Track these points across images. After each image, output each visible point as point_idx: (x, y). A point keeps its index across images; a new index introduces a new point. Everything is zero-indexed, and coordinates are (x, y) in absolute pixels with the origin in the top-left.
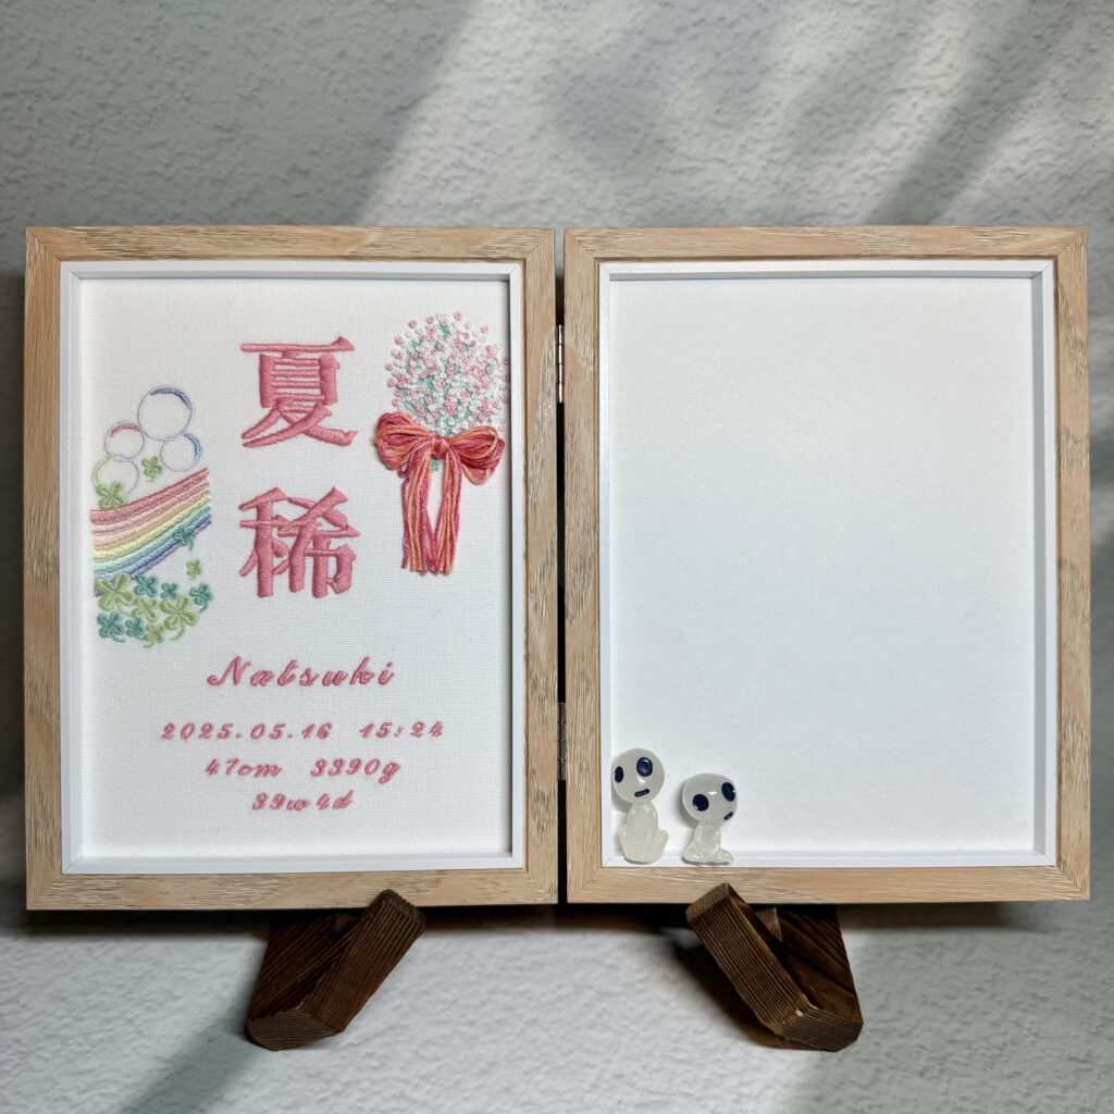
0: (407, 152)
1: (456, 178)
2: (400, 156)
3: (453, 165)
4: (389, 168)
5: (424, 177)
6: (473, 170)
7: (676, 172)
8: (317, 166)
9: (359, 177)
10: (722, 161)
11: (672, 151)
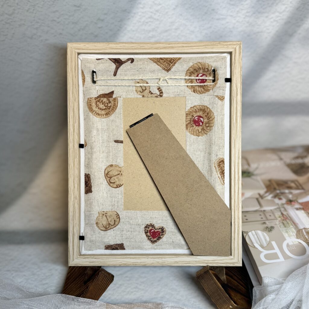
0: (135, 13)
1: (150, 22)
2: (132, 15)
3: (150, 18)
4: (129, 19)
5: (140, 22)
6: (155, 19)
7: (218, 19)
8: (106, 18)
9: (119, 21)
10: (231, 16)
11: (217, 13)
